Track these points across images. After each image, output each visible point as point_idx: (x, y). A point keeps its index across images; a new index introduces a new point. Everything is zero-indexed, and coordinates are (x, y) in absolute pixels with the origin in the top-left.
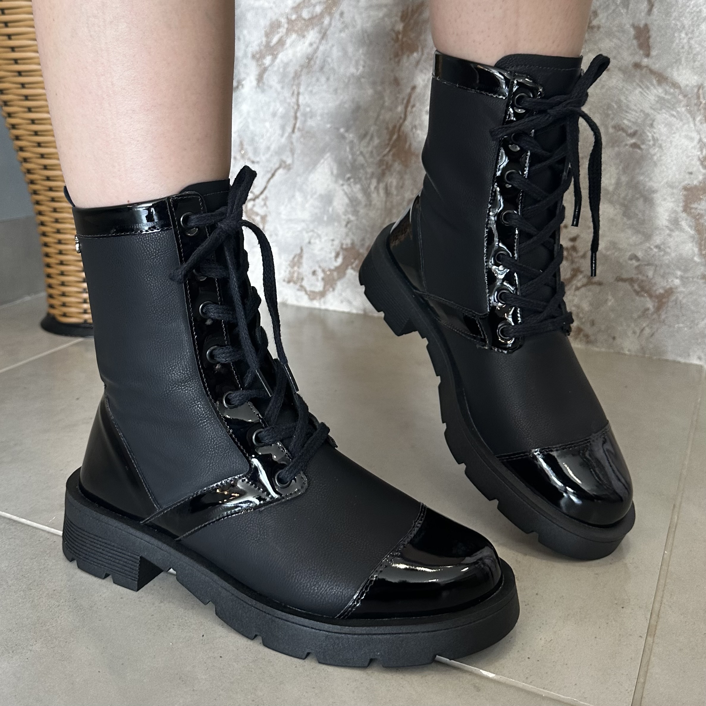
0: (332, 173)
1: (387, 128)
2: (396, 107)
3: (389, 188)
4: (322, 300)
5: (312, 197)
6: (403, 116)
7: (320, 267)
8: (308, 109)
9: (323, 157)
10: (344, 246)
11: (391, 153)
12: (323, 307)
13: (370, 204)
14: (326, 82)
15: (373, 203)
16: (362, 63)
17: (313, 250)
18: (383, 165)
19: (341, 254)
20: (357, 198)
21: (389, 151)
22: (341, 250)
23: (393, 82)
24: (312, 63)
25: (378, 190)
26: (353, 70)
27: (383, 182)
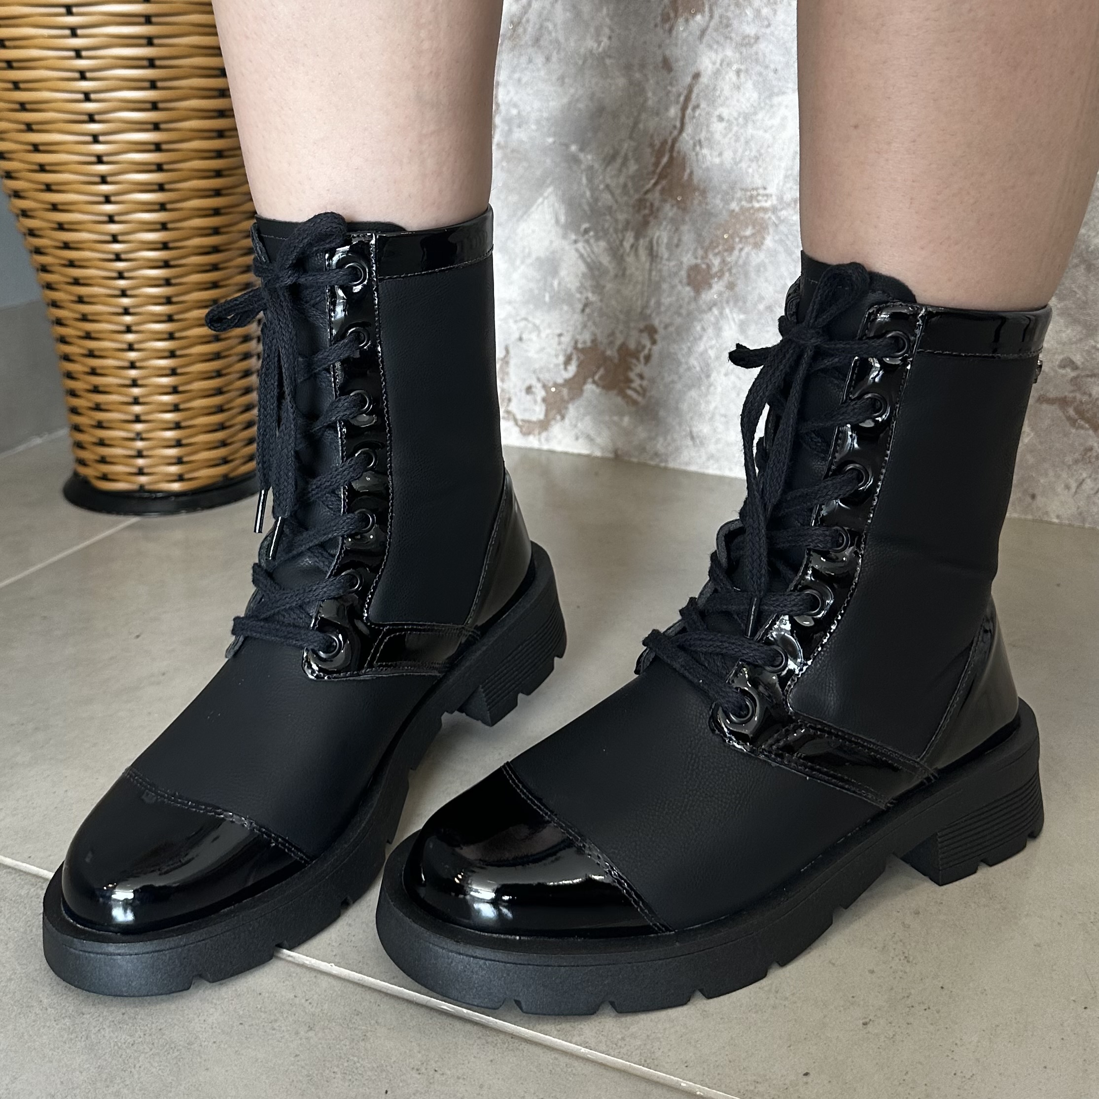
0: (557, 221)
1: (652, 145)
2: (667, 109)
3: (655, 248)
4: (544, 434)
5: (523, 262)
6: (678, 124)
7: (539, 380)
8: (514, 112)
9: (541, 195)
10: (580, 346)
11: (659, 187)
12: (545, 447)
13: (624, 275)
14: (544, 65)
15: (628, 272)
16: (607, 31)
17: (526, 351)
18: (645, 208)
19: (575, 357)
20: (600, 263)
21: (656, 184)
22: (574, 352)
23: (661, 65)
24: (520, 30)
25: (636, 250)
26: (590, 43)
27: (645, 237)
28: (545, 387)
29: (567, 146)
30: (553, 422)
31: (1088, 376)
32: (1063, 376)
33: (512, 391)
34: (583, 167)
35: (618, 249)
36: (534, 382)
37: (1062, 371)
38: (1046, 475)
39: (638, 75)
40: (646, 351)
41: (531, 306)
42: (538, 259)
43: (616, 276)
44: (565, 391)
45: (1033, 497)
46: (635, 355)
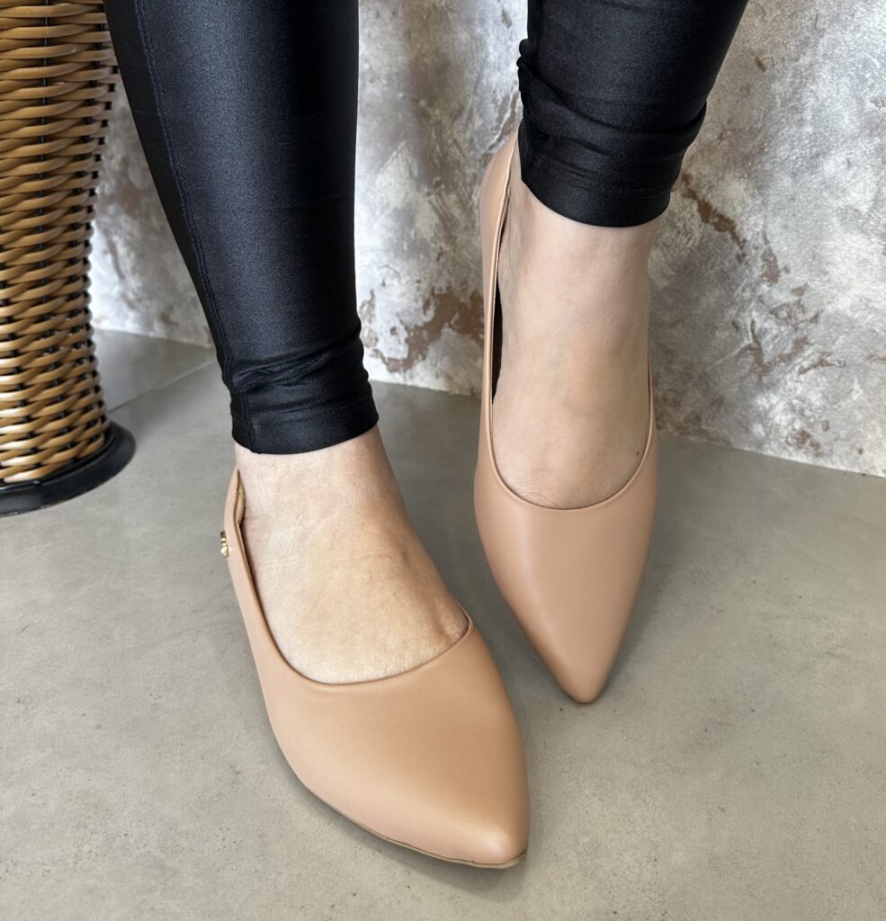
0: (411, 174)
4: (409, 372)
5: (382, 213)
7: (401, 322)
9: (395, 149)
10: (437, 292)
12: (410, 383)
17: (390, 296)
19: (432, 303)
20: (452, 215)
22: (432, 298)
28: (407, 329)
29: (416, 101)
30: (415, 361)
33: (378, 332)
34: (432, 121)
35: (467, 203)
36: (397, 324)
41: (392, 254)
42: (395, 210)
43: (467, 227)
44: (425, 334)
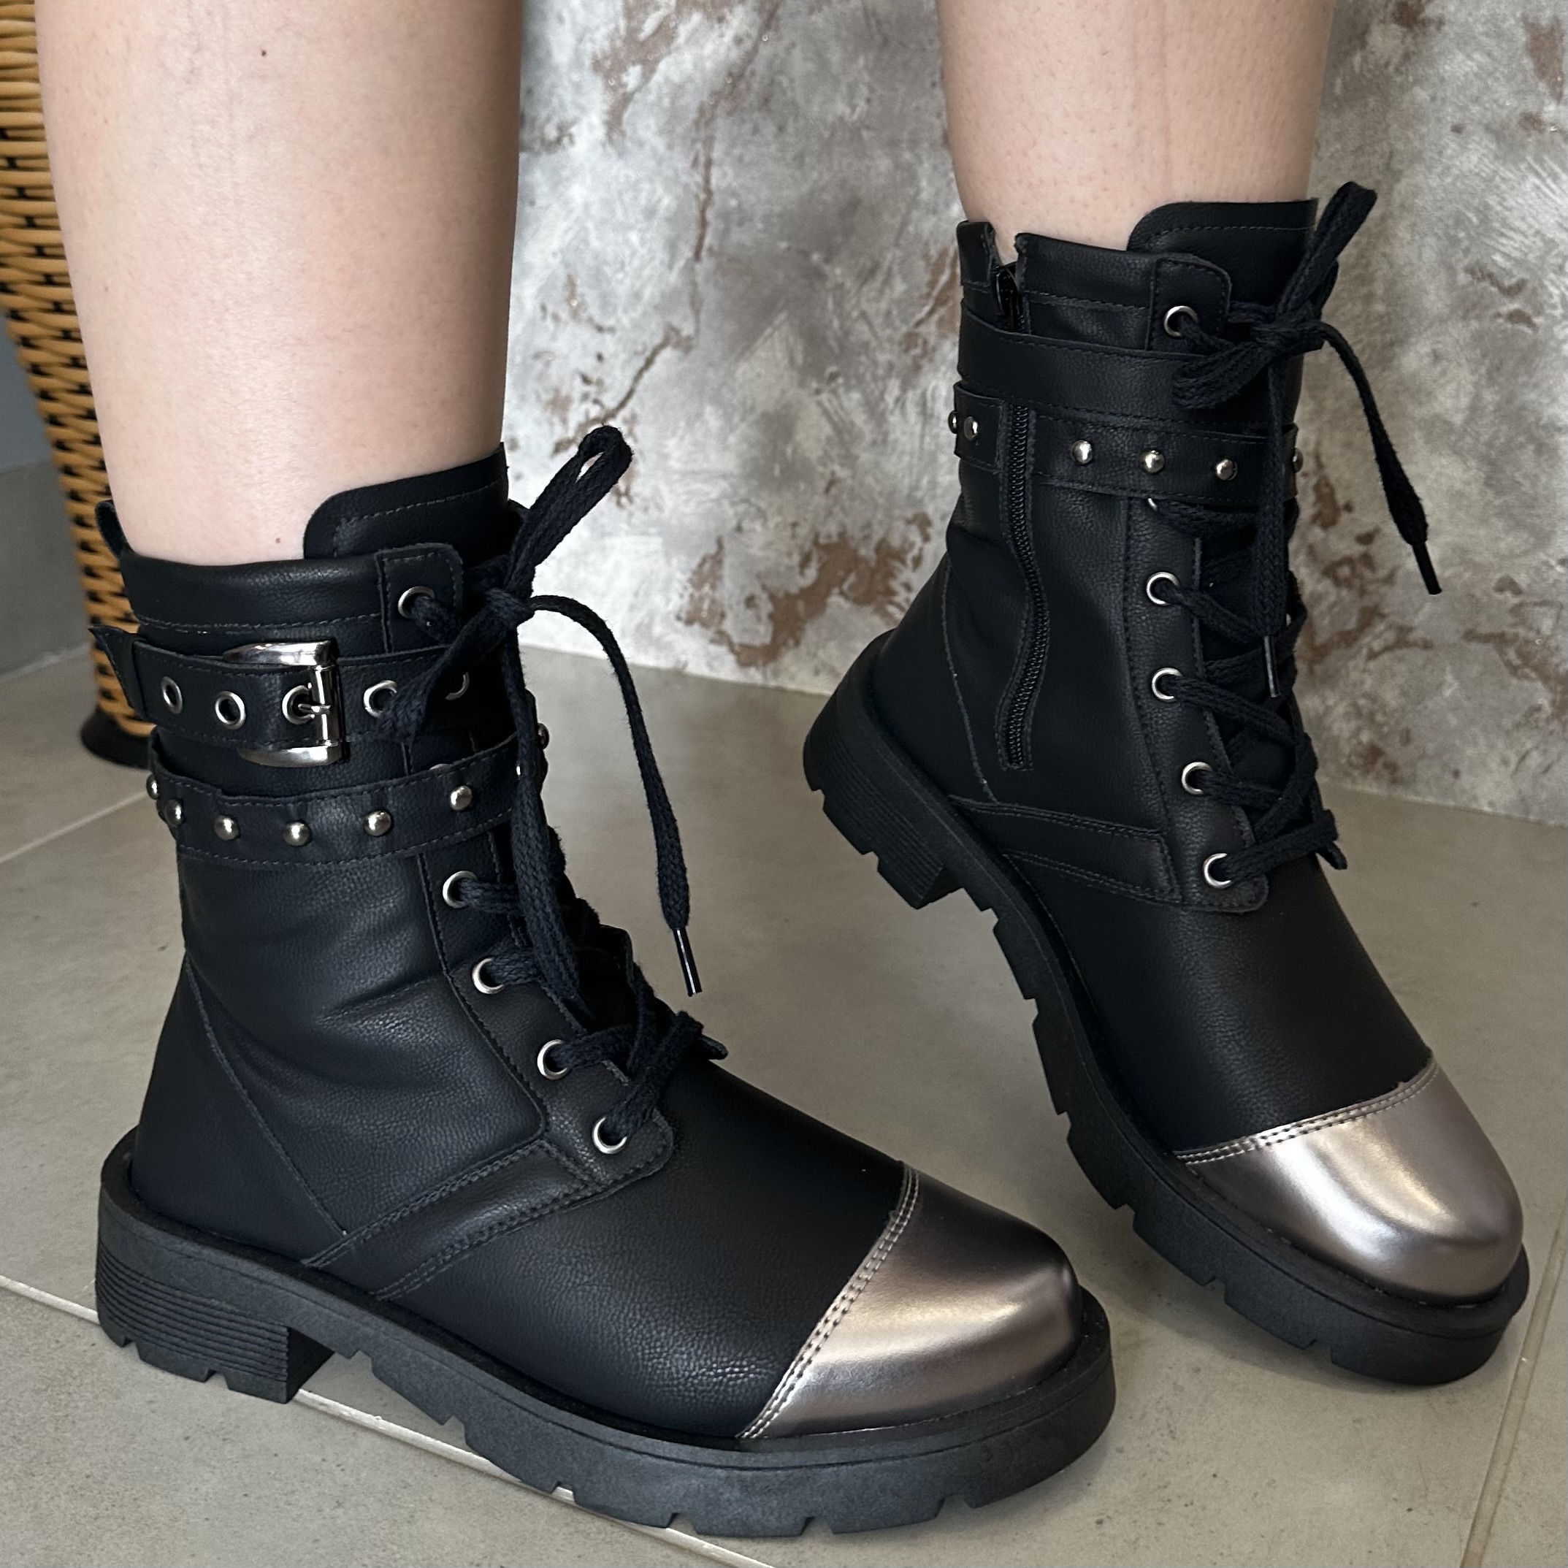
0: (792, 361)
1: (926, 257)
2: (948, 205)
3: (929, 404)
4: (771, 666)
5: (743, 419)
7: (764, 588)
8: (733, 203)
9: (770, 323)
10: (822, 541)
11: (936, 317)
12: (772, 683)
13: (885, 441)
14: (776, 137)
15: (891, 437)
16: (864, 91)
17: (747, 546)
18: (916, 346)
19: (815, 557)
20: (853, 424)
21: (931, 312)
22: (814, 550)
23: (940, 141)
24: (742, 86)
25: (903, 407)
26: (841, 108)
27: (914, 387)
28: (772, 597)
29: (806, 254)
30: (783, 650)
31: (1536, 604)
32: (1500, 603)
33: (726, 603)
34: (829, 285)
35: (877, 405)
36: (757, 590)
37: (1499, 596)
38: (1475, 744)
39: (907, 156)
40: (915, 552)
41: (755, 483)
42: (764, 415)
43: (874, 443)
44: (801, 606)
45: (1456, 774)
46: (899, 556)
